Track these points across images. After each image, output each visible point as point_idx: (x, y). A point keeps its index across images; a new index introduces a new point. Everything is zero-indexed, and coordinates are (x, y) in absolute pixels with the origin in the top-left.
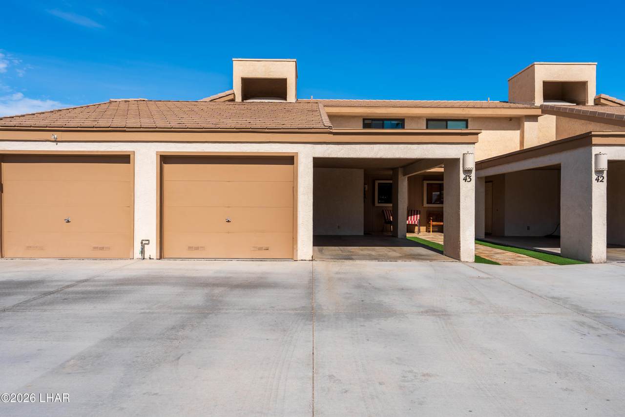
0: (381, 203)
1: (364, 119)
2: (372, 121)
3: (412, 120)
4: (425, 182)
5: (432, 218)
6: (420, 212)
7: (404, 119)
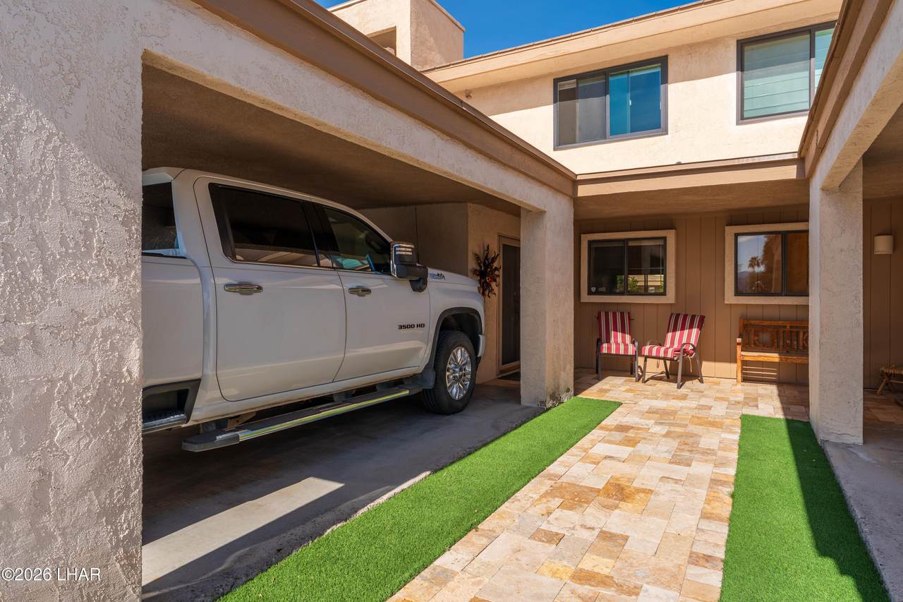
0: (597, 293)
1: (556, 81)
2: (577, 83)
3: (691, 54)
4: (730, 231)
5: (739, 340)
6: (702, 318)
7: (666, 57)
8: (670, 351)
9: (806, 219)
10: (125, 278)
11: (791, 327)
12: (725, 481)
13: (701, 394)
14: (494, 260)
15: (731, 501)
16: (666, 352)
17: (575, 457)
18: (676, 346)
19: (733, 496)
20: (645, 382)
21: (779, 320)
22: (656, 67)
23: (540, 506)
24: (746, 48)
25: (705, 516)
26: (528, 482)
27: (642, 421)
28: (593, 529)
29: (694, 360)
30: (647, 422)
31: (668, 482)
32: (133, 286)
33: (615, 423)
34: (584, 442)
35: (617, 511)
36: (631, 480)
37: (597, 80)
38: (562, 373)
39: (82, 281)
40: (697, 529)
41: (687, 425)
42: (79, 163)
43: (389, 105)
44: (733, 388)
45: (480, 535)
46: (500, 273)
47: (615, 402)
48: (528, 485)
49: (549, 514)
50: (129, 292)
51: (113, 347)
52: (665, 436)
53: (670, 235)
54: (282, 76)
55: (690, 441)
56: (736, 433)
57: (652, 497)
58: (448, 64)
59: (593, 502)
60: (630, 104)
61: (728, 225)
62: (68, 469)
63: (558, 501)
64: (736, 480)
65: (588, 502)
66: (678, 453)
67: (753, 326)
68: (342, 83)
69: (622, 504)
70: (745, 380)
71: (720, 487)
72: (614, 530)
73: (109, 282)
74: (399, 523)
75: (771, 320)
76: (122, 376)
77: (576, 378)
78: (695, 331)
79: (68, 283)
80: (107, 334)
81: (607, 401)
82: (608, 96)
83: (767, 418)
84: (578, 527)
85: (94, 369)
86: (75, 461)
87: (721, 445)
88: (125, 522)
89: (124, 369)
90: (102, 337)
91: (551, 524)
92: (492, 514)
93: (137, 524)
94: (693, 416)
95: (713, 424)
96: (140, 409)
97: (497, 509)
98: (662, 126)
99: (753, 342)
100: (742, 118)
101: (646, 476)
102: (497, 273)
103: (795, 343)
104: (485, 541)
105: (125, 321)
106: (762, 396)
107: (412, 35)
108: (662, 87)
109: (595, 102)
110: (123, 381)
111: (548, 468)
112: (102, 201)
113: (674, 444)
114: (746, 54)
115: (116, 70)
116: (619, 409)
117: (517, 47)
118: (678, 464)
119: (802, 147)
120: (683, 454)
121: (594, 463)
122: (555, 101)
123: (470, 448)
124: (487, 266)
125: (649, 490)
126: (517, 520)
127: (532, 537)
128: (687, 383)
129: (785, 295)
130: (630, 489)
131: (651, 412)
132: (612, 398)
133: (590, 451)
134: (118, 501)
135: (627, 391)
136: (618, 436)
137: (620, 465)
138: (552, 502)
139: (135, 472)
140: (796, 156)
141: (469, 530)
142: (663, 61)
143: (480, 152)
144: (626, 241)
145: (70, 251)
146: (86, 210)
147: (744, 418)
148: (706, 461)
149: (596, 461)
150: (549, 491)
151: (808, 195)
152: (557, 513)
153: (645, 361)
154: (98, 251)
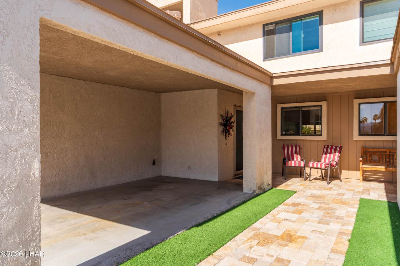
0: (286, 134)
1: (264, 26)
2: (275, 26)
3: (335, 9)
4: (356, 102)
5: (361, 159)
6: (341, 148)
7: (322, 11)
8: (323, 165)
9: (395, 96)
10: (32, 129)
11: (389, 152)
12: (346, 233)
13: (340, 187)
14: (231, 118)
15: (348, 243)
16: (321, 165)
17: (268, 219)
18: (327, 162)
19: (349, 241)
20: (310, 181)
21: (383, 149)
22: (316, 17)
23: (247, 244)
24: (365, 5)
25: (333, 251)
26: (242, 232)
27: (307, 201)
28: (273, 256)
29: (336, 169)
30: (308, 201)
31: (316, 233)
32: (35, 133)
33: (292, 202)
34: (274, 211)
35: (287, 248)
36: (296, 232)
37: (286, 24)
38: (265, 176)
39: (10, 131)
40: (328, 257)
41: (330, 203)
42: (8, 73)
43: (169, 40)
44: (358, 184)
45: (214, 258)
46: (235, 124)
47: (293, 191)
48: (242, 233)
49: (251, 248)
50: (33, 136)
51: (26, 162)
52: (317, 209)
53: (324, 104)
54: (112, 28)
55: (330, 212)
56: (355, 208)
57: (306, 240)
58: (209, 18)
59: (274, 243)
60: (303, 36)
61: (355, 99)
62: (3, 221)
63: (256, 242)
64: (352, 233)
65: (272, 242)
66: (323, 218)
67: (369, 151)
68: (143, 30)
69: (290, 244)
70: (365, 180)
71: (343, 236)
72: (284, 257)
73: (23, 131)
74: (173, 251)
75: (378, 149)
76: (31, 177)
77: (273, 178)
78: (337, 154)
79: (3, 131)
80: (23, 156)
81: (289, 191)
82: (291, 33)
83: (374, 200)
84: (265, 255)
85: (16, 173)
86: (7, 217)
87: (347, 214)
88: (32, 247)
89: (31, 173)
90: (20, 157)
91: (251, 253)
92: (222, 248)
93: (38, 248)
94: (334, 199)
95: (344, 203)
96: (40, 193)
97: (224, 245)
98: (320, 47)
99: (369, 160)
100: (363, 42)
101: (304, 230)
102: (233, 124)
103: (392, 161)
104: (216, 261)
105: (32, 150)
106: (373, 189)
107: (190, 4)
108: (320, 27)
109: (284, 36)
110: (31, 179)
111: (253, 225)
112: (20, 91)
113: (321, 213)
114: (365, 8)
115: (27, 27)
116: (295, 195)
117: (244, 9)
118: (323, 223)
119: (392, 57)
120: (326, 218)
121: (278, 222)
122: (264, 36)
123: (214, 214)
124: (227, 121)
125: (305, 237)
126: (234, 251)
127: (241, 260)
128: (333, 181)
129: (386, 135)
130: (295, 236)
131: (312, 196)
132: (292, 189)
133: (277, 216)
134: (29, 237)
135: (301, 185)
136: (292, 209)
137: (292, 223)
138: (253, 242)
139: (37, 223)
140: (389, 62)
141: (208, 256)
142: (320, 13)
143: (219, 63)
144: (301, 107)
145: (4, 116)
146: (12, 96)
147: (361, 200)
148: (338, 222)
149: (279, 221)
150: (252, 236)
151: (396, 82)
152: (255, 248)
153: (311, 170)
154: (18, 116)
